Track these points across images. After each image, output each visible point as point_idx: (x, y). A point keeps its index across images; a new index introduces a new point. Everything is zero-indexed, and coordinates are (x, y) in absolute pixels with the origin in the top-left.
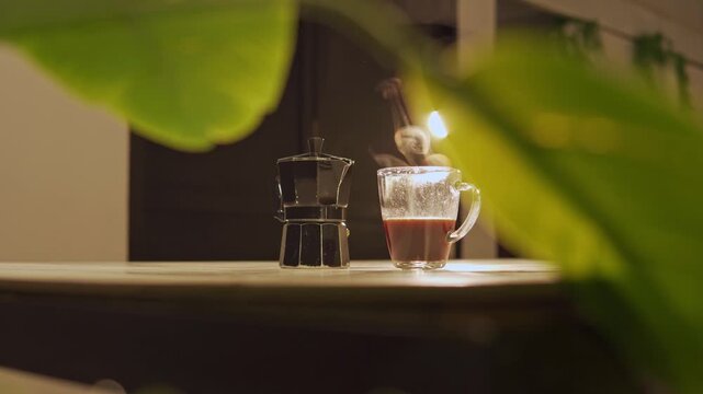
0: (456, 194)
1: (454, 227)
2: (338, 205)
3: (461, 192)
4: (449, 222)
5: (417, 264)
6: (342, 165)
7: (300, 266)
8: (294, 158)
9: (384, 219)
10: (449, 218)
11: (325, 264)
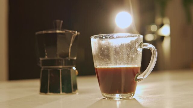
0: (140, 50)
1: (139, 71)
2: (69, 58)
3: (144, 49)
4: (136, 68)
5: (117, 95)
6: (71, 35)
7: (48, 93)
8: (44, 32)
9: (95, 67)
10: (136, 66)
11: (63, 92)
